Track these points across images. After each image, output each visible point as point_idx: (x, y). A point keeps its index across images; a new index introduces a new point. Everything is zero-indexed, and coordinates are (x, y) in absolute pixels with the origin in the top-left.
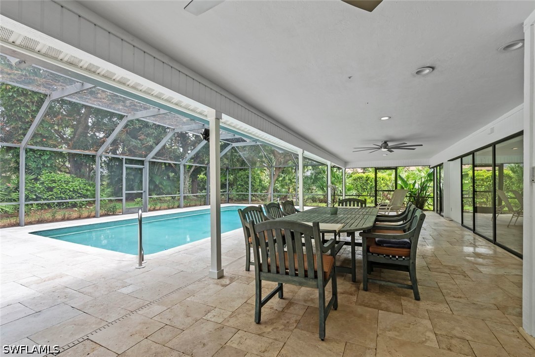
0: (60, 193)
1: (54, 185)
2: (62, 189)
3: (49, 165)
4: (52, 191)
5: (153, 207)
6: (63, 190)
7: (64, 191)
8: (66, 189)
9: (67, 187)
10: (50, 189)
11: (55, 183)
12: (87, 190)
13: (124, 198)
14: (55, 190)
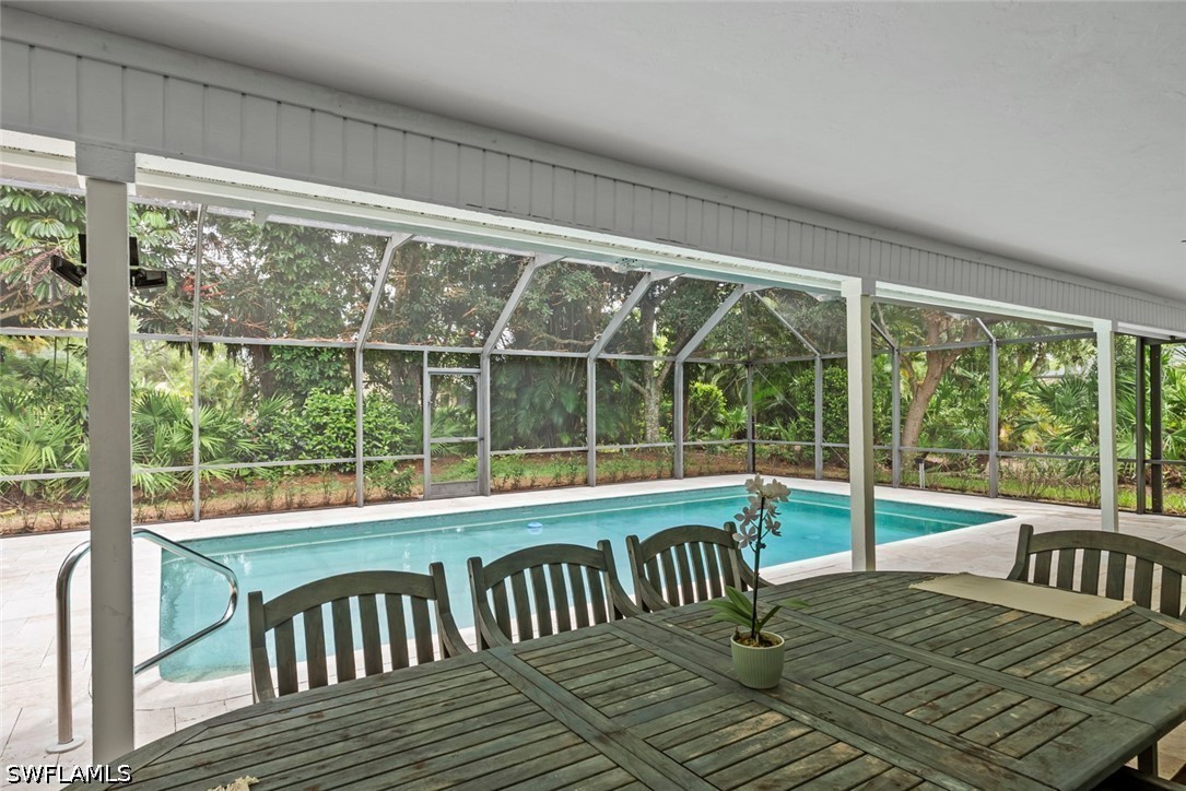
0: (337, 438)
1: (326, 419)
2: (339, 429)
3: (331, 373)
4: (322, 434)
5: (510, 482)
6: (341, 432)
7: (344, 434)
8: (348, 428)
9: (349, 425)
10: (320, 428)
11: (328, 414)
12: (395, 431)
13: (426, 457)
14: (327, 432)
